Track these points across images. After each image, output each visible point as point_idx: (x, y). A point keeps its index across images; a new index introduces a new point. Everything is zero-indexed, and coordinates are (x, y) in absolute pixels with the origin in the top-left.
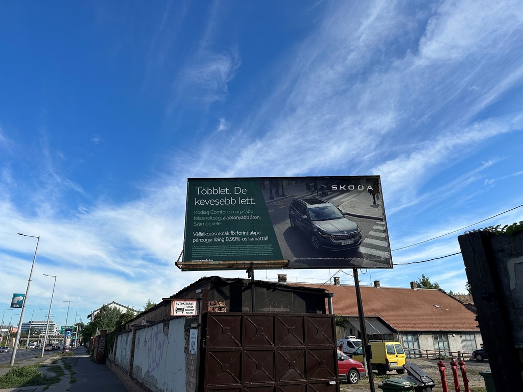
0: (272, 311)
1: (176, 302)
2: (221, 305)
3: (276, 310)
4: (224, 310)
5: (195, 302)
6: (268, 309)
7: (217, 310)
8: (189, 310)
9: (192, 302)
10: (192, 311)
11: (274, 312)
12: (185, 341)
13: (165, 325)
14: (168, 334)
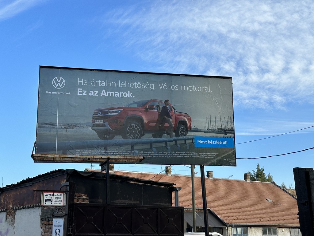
0: (123, 203)
1: (45, 194)
2: (84, 197)
3: (127, 202)
4: (87, 202)
5: (62, 194)
6: (120, 201)
7: (80, 201)
8: (57, 201)
9: (60, 194)
10: (59, 202)
11: (126, 204)
12: (42, 229)
13: (8, 215)
14: (14, 224)
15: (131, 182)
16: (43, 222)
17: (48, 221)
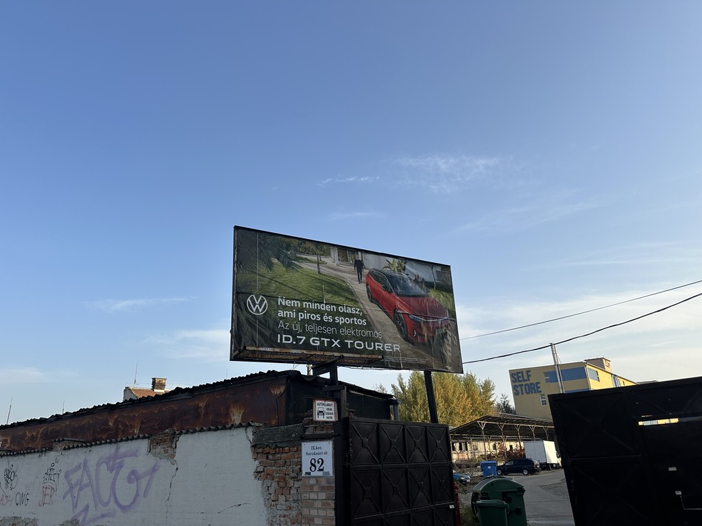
1: (317, 402)
8: (328, 414)
9: (331, 403)
10: (331, 416)
12: (257, 462)
13: (154, 443)
14: (173, 456)
15: (352, 392)
16: (260, 450)
17: (275, 448)
